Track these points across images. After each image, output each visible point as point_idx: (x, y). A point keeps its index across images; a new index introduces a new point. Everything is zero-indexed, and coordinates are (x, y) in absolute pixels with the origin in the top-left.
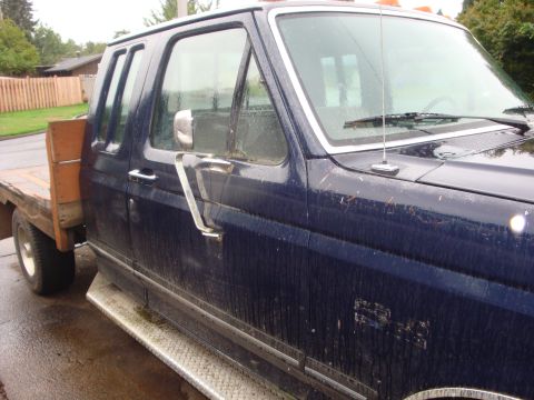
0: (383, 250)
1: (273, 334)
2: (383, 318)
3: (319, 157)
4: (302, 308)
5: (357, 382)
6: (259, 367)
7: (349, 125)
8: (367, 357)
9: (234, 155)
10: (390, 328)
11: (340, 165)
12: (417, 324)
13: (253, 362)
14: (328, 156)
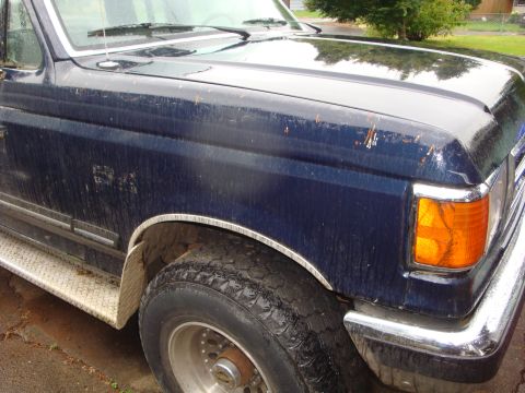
0: (105, 125)
1: (51, 208)
2: (110, 177)
3: (63, 60)
4: (64, 181)
5: (107, 231)
6: (51, 240)
7: (93, 34)
8: (107, 209)
9: (7, 64)
10: (115, 183)
11: (79, 66)
12: (129, 176)
13: (47, 237)
14: (71, 59)
